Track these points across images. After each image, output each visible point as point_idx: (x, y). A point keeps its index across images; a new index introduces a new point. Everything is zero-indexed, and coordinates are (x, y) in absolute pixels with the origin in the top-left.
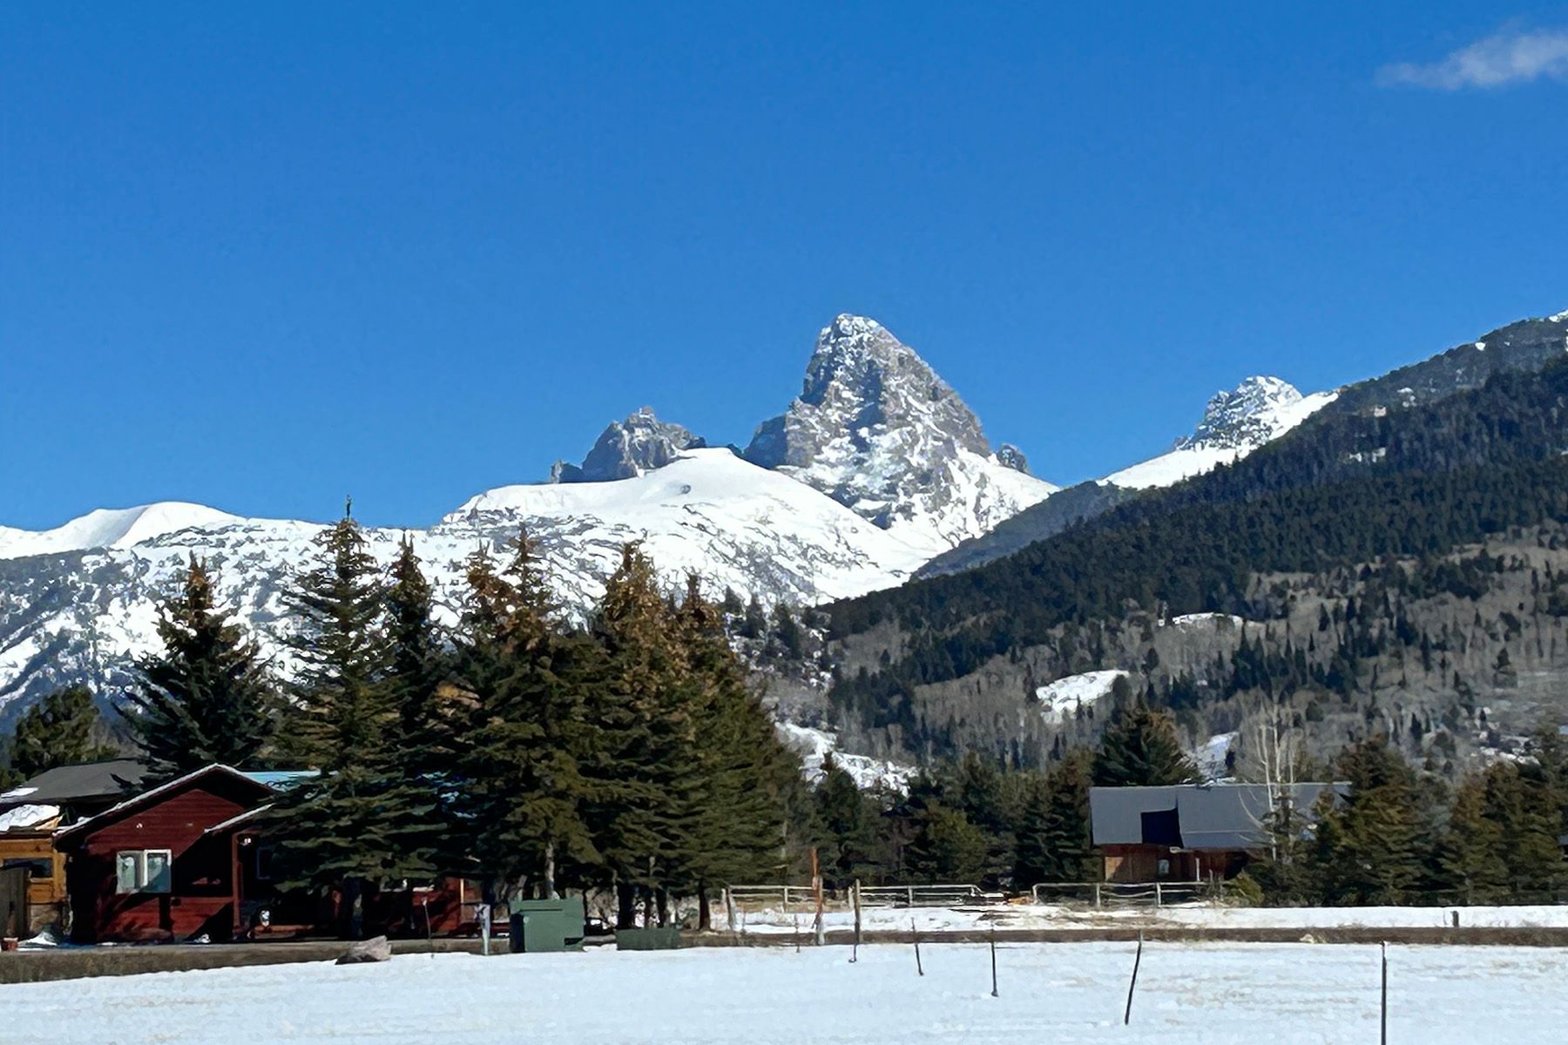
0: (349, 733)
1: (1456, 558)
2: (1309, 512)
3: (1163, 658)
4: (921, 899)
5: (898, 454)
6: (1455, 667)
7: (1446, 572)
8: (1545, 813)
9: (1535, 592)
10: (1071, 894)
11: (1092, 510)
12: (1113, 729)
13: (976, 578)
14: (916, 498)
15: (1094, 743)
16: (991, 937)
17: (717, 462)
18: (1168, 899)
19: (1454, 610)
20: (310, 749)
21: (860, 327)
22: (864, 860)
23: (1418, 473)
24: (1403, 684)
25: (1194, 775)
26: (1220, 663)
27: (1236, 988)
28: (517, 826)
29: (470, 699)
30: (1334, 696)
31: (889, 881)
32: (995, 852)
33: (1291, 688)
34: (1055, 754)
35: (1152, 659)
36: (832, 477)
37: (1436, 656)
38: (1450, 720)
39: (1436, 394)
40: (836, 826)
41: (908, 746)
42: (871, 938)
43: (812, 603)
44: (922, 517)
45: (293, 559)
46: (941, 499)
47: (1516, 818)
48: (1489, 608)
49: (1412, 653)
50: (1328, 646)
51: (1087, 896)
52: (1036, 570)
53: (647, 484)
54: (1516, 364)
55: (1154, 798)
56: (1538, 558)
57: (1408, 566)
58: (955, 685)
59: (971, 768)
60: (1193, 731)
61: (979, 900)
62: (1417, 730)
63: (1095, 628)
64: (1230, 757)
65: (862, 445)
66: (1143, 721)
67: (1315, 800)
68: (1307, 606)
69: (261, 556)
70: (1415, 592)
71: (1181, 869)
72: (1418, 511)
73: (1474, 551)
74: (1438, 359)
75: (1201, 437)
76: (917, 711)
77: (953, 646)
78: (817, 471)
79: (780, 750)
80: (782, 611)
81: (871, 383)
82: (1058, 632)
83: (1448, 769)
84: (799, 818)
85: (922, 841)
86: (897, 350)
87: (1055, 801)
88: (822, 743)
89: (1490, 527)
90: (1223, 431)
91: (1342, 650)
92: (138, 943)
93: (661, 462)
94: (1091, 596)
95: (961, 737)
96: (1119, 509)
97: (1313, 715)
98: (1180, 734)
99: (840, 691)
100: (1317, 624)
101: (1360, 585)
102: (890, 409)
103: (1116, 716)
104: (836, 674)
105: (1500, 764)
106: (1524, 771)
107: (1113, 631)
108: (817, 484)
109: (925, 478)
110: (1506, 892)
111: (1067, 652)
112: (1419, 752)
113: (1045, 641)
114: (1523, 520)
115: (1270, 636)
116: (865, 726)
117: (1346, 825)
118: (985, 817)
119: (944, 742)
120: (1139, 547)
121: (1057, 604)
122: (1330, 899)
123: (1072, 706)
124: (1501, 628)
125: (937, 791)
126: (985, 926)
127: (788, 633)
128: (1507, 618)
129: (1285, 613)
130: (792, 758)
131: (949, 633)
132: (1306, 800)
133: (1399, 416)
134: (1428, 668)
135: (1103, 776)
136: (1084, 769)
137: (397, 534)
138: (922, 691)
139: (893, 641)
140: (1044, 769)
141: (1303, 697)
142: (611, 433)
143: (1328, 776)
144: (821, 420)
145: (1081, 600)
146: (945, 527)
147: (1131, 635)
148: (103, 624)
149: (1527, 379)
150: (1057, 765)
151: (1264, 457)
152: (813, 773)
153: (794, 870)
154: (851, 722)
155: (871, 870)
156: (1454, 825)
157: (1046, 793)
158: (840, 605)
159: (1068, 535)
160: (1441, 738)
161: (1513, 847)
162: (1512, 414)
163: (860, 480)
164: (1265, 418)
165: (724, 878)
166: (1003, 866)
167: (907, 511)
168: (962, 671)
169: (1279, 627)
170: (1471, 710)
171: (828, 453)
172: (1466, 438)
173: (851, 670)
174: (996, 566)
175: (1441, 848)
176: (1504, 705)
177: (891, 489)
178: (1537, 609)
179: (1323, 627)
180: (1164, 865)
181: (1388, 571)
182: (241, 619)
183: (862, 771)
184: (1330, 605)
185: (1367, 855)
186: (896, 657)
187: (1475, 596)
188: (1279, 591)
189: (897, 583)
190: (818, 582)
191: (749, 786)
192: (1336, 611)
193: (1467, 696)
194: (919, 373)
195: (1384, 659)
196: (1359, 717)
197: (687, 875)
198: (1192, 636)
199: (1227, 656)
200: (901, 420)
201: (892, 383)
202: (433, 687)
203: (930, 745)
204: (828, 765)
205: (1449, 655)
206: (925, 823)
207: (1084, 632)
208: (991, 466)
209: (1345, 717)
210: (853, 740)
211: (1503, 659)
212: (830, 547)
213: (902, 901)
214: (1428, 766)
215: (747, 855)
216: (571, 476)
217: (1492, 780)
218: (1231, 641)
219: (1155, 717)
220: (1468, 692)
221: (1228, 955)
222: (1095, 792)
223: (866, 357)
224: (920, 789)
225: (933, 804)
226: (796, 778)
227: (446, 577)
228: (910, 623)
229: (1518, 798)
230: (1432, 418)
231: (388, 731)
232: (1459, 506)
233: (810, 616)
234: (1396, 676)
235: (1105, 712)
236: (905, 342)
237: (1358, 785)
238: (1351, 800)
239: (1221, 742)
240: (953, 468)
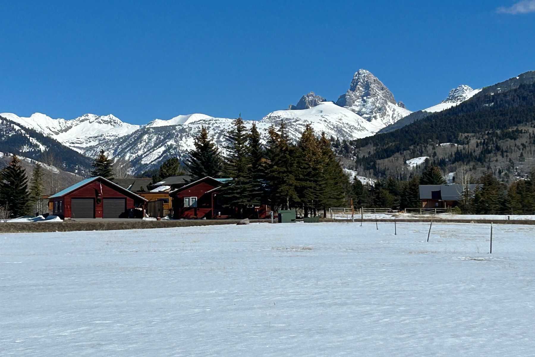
0: (240, 169)
1: (510, 130)
2: (474, 118)
3: (437, 154)
4: (378, 212)
5: (373, 103)
6: (509, 157)
7: (509, 133)
8: (531, 192)
9: (530, 139)
10: (414, 211)
11: (421, 117)
12: (425, 171)
13: (392, 134)
14: (378, 114)
15: (420, 174)
16: (395, 221)
17: (329, 105)
18: (438, 212)
19: (510, 142)
20: (230, 173)
21: (364, 72)
22: (363, 202)
23: (501, 109)
24: (497, 161)
25: (444, 182)
26: (451, 155)
27: (454, 233)
28: (280, 192)
29: (269, 162)
30: (479, 163)
31: (370, 207)
32: (396, 200)
33: (468, 162)
34: (410, 177)
35: (435, 154)
36: (357, 109)
37: (505, 154)
38: (508, 169)
39: (507, 90)
40: (357, 194)
41: (375, 175)
42: (365, 221)
43: (351, 139)
44: (379, 119)
45: (226, 128)
46: (383, 115)
47: (524, 193)
48: (518, 142)
49: (499, 153)
50: (478, 151)
51: (418, 211)
52: (407, 132)
53: (313, 110)
54: (527, 82)
55: (435, 188)
56: (531, 130)
57: (499, 132)
58: (386, 160)
59: (390, 180)
60: (444, 172)
61: (392, 212)
62: (500, 172)
63: (421, 146)
64: (454, 178)
65: (365, 101)
66: (432, 169)
67: (474, 189)
68: (473, 141)
69: (219, 127)
70: (500, 138)
71: (441, 205)
72: (501, 118)
73: (515, 128)
74: (507, 81)
75: (448, 100)
76: (377, 167)
77: (386, 150)
78: (353, 107)
79: (344, 175)
80: (344, 141)
81: (367, 86)
82: (412, 147)
83: (507, 181)
84: (348, 192)
85: (378, 197)
86: (373, 77)
87: (410, 188)
88: (354, 173)
89: (519, 122)
90: (453, 98)
91: (482, 152)
92: (189, 219)
93: (315, 104)
94: (420, 138)
95: (388, 173)
96: (427, 117)
97: (474, 168)
98: (441, 172)
99: (358, 161)
100: (475, 146)
101: (486, 137)
102: (371, 92)
103: (426, 168)
104: (357, 157)
105: (520, 181)
106: (526, 182)
107: (426, 147)
108: (353, 111)
109: (380, 109)
110: (521, 211)
111: (414, 152)
112: (500, 178)
113: (409, 149)
114: (527, 121)
115: (464, 149)
116: (364, 169)
117: (482, 194)
118: (393, 192)
119: (383, 173)
120: (432, 126)
121: (412, 140)
122: (478, 213)
123: (415, 165)
124: (521, 147)
125: (382, 185)
126: (393, 218)
127: (346, 147)
128: (523, 145)
129: (468, 143)
130: (347, 177)
131: (385, 147)
132: (472, 188)
133: (497, 95)
134: (503, 157)
135: (422, 182)
136: (418, 181)
137: (252, 122)
138: (378, 161)
139: (371, 149)
140: (408, 180)
141: (472, 164)
142: (303, 98)
143: (478, 183)
144: (354, 95)
145: (417, 140)
146: (385, 121)
147: (430, 148)
148: (182, 143)
149: (529, 86)
150: (411, 180)
151: (464, 105)
152: (351, 180)
153: (347, 204)
154: (361, 169)
155: (365, 205)
156: (509, 195)
157: (408, 187)
158: (359, 140)
159: (415, 123)
160: (506, 174)
161: (523, 200)
162: (525, 94)
163: (364, 110)
164: (464, 95)
165: (330, 206)
166: (397, 204)
167: (375, 117)
168: (388, 156)
169: (467, 146)
170: (513, 167)
171: (356, 103)
172: (513, 101)
173: (361, 156)
174: (397, 131)
175: (505, 201)
176: (522, 166)
177: (372, 112)
178: (530, 143)
179: (477, 146)
180: (437, 204)
181: (493, 133)
182: (214, 142)
183: (364, 181)
184: (479, 141)
185: (487, 202)
186: (372, 153)
187: (515, 139)
188: (466, 138)
189: (373, 135)
190: (353, 134)
191: (336, 183)
192: (481, 142)
193: (512, 164)
194: (379, 83)
195: (492, 154)
196: (486, 169)
197: (321, 205)
198: (445, 148)
199: (453, 153)
200: (374, 95)
201: (372, 86)
202: (260, 159)
203: (380, 174)
204: (355, 179)
205: (508, 154)
206: (379, 193)
207: (418, 147)
208: (396, 107)
209: (482, 169)
210: (361, 173)
211: (522, 155)
212: (356, 126)
213: (373, 212)
214: (503, 181)
215: (335, 200)
216: (294, 108)
217: (518, 184)
218: (454, 150)
219: (435, 168)
220: (513, 163)
221: (452, 226)
222: (420, 186)
223: (366, 80)
224: (377, 185)
225: (381, 188)
226: (348, 182)
227: (263, 132)
228: (376, 145)
229: (525, 188)
230: (505, 95)
231: (249, 169)
232: (511, 117)
233: (351, 143)
234: (495, 159)
235: (423, 167)
236: (375, 76)
237: (485, 184)
238: (483, 189)
239: (451, 174)
240: (387, 107)
